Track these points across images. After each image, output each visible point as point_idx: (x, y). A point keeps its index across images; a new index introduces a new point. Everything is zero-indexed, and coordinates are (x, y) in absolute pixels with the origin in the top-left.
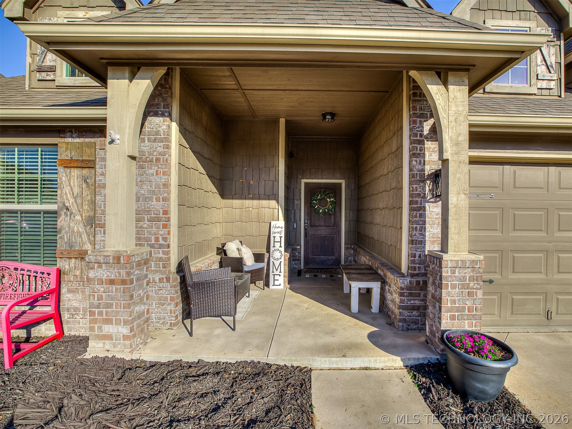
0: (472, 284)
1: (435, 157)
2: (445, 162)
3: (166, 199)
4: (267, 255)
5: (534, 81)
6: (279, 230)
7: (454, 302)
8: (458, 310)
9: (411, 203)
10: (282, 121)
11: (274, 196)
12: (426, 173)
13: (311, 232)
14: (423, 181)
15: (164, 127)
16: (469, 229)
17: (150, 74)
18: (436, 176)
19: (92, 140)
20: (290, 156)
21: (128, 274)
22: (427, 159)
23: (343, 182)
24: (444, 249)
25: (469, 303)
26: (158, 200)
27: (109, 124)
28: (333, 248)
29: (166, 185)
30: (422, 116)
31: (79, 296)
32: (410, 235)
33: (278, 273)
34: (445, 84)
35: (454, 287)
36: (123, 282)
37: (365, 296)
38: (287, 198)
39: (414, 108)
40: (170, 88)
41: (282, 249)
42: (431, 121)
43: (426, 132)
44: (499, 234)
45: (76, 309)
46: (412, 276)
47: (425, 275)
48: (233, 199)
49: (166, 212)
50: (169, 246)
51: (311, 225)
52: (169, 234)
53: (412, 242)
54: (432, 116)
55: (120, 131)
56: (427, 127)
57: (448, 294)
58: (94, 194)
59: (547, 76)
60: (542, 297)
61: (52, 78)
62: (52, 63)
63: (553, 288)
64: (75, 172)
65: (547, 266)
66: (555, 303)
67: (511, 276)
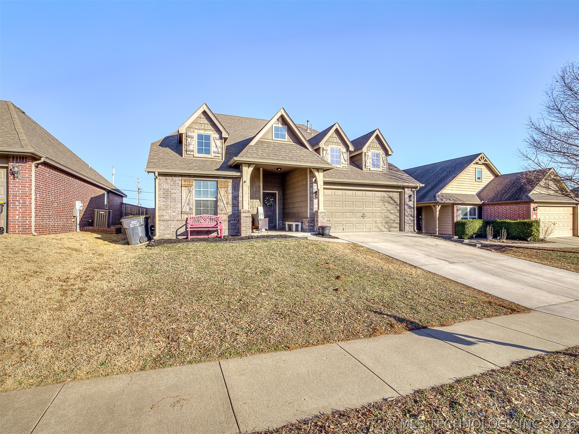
1: (316, 187)
2: (318, 190)
5: (341, 164)
6: (261, 210)
8: (322, 222)
9: (310, 199)
10: (261, 169)
11: (259, 198)
12: (314, 192)
14: (313, 194)
16: (324, 206)
17: (252, 166)
18: (316, 192)
19: (227, 180)
22: (314, 188)
23: (277, 192)
24: (318, 209)
25: (324, 221)
27: (244, 177)
28: (273, 221)
30: (312, 177)
31: (224, 225)
32: (310, 207)
34: (318, 172)
35: (321, 217)
39: (311, 175)
42: (315, 178)
43: (313, 181)
44: (331, 208)
45: (223, 229)
46: (311, 218)
47: (314, 217)
53: (310, 209)
54: (315, 177)
55: (247, 180)
56: (314, 180)
57: (320, 219)
58: (228, 195)
59: (345, 163)
60: (342, 225)
61: (193, 154)
62: (193, 149)
63: (344, 222)
64: (223, 189)
65: (343, 216)
66: (345, 226)
67: (334, 219)
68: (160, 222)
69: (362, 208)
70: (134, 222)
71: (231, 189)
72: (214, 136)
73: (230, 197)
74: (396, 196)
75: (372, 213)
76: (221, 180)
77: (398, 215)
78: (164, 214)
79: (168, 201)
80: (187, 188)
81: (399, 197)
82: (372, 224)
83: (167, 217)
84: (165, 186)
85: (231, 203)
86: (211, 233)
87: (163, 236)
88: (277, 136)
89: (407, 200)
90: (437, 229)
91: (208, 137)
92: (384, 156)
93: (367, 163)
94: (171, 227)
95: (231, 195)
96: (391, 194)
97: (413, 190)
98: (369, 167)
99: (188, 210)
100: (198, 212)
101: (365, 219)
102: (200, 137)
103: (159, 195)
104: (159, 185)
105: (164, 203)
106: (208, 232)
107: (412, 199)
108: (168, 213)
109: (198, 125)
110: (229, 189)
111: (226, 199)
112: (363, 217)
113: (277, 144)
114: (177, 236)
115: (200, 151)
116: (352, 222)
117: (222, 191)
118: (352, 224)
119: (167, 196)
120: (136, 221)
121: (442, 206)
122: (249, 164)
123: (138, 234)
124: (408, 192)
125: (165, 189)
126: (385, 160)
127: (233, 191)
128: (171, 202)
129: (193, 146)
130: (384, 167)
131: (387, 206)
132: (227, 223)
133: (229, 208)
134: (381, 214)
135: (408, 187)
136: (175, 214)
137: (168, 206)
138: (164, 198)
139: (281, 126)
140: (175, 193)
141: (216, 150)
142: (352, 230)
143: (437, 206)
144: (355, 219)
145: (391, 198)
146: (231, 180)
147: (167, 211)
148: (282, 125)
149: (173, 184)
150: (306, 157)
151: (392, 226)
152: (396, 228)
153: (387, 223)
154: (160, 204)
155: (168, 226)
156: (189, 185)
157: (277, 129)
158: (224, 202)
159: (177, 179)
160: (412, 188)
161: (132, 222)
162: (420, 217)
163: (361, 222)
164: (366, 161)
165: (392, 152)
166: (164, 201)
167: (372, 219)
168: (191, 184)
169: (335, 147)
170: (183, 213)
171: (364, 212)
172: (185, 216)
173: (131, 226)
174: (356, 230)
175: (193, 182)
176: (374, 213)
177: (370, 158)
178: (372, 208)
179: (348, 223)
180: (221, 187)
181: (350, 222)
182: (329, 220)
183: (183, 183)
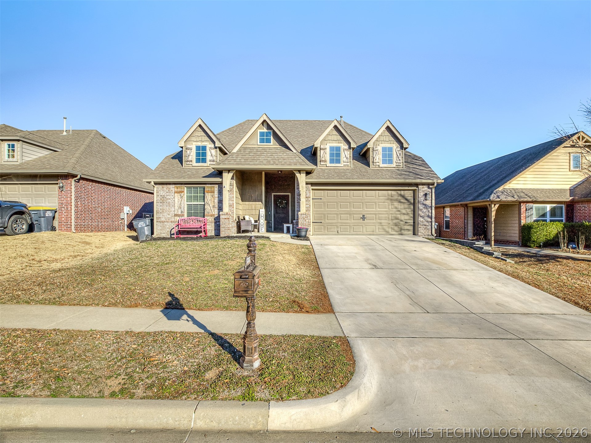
2: (300, 191)
3: (233, 201)
4: (258, 221)
5: (342, 162)
6: (263, 212)
8: (303, 224)
9: (297, 201)
10: (263, 173)
11: (261, 201)
13: (277, 215)
15: (233, 182)
17: (234, 173)
19: (214, 185)
20: (267, 183)
23: (290, 194)
25: (305, 223)
26: (231, 201)
27: (223, 183)
29: (233, 197)
31: (210, 226)
33: (262, 227)
34: (300, 174)
35: (301, 219)
37: (288, 228)
38: (266, 201)
41: (264, 219)
45: (210, 229)
48: (246, 202)
49: (233, 204)
50: (234, 213)
51: (276, 212)
55: (226, 185)
57: (300, 221)
58: (214, 199)
59: (346, 161)
60: (336, 227)
61: (191, 163)
62: (191, 159)
63: (339, 224)
64: (209, 194)
65: (337, 218)
66: (340, 228)
67: (327, 221)
68: (158, 223)
69: (362, 209)
70: (141, 223)
71: (217, 193)
72: (210, 146)
73: (216, 201)
74: (409, 194)
75: (375, 214)
76: (208, 185)
77: (412, 215)
78: (161, 216)
79: (164, 206)
80: (179, 194)
81: (412, 195)
82: (374, 227)
83: (163, 219)
84: (162, 193)
85: (217, 206)
86: (199, 233)
87: (160, 235)
88: (262, 141)
89: (422, 199)
90: (493, 234)
91: (204, 148)
92: (399, 149)
93: (374, 160)
94: (167, 227)
95: (217, 199)
96: (402, 192)
97: (431, 186)
98: (377, 164)
99: (180, 213)
100: (189, 215)
101: (366, 221)
102: (198, 148)
103: (157, 201)
104: (157, 193)
105: (161, 207)
106: (197, 232)
107: (429, 197)
108: (164, 215)
109: (196, 138)
110: (215, 193)
111: (212, 203)
112: (363, 218)
113: (261, 149)
114: (171, 235)
115: (198, 161)
116: (348, 224)
117: (208, 196)
118: (349, 227)
119: (163, 201)
120: (143, 223)
121: (500, 204)
122: (229, 171)
123: (144, 233)
124: (423, 190)
125: (161, 196)
126: (400, 154)
127: (219, 196)
128: (166, 206)
129: (192, 157)
130: (399, 161)
131: (396, 206)
132: (214, 224)
133: (216, 211)
134: (387, 215)
135: (423, 184)
136: (169, 216)
137: (164, 209)
139: (267, 131)
140: (170, 199)
141: (211, 158)
142: (349, 232)
143: (493, 205)
144: (353, 221)
145: (403, 197)
146: (217, 186)
147: (163, 214)
148: (267, 129)
149: (168, 191)
150: (287, 159)
151: (403, 228)
152: (408, 230)
153: (396, 225)
154: (158, 208)
155: (164, 226)
156: (181, 191)
157: (262, 134)
158: (210, 206)
159: (171, 186)
160: (428, 185)
161: (140, 223)
163: (360, 224)
164: (374, 157)
165: (409, 144)
166: (161, 206)
167: (374, 221)
168: (182, 190)
169: (335, 145)
170: (176, 215)
171: (364, 213)
172: (178, 218)
173: (139, 227)
174: (354, 232)
175: (184, 189)
176: (377, 214)
177: (379, 153)
178: (374, 209)
179: (344, 225)
180: (208, 192)
181: (346, 224)
182: (321, 222)
183: (176, 190)
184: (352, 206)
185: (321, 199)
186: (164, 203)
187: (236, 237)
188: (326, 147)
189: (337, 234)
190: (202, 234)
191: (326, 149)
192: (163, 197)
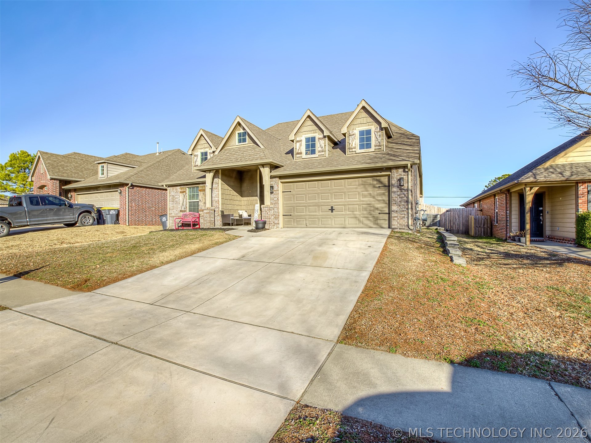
0: (267, 211)
2: (264, 185)
5: (317, 153)
6: (257, 207)
7: (264, 215)
11: (257, 196)
15: (218, 181)
17: (212, 172)
21: (209, 211)
25: (267, 215)
26: (217, 197)
27: (206, 182)
29: (218, 194)
34: (264, 168)
35: (264, 212)
36: (209, 213)
40: (219, 172)
44: (292, 202)
49: (218, 200)
50: (219, 208)
52: (219, 205)
55: (208, 183)
59: (321, 150)
60: (304, 219)
62: (198, 164)
65: (305, 210)
66: (308, 221)
67: (296, 214)
68: (170, 218)
69: (330, 200)
74: (385, 180)
75: (344, 205)
76: (201, 185)
78: (172, 212)
80: (183, 194)
81: (387, 181)
82: (343, 219)
83: (173, 215)
84: (172, 194)
87: (172, 227)
88: (240, 141)
89: (396, 185)
91: (206, 153)
92: (378, 130)
93: (351, 146)
94: (176, 221)
97: (406, 170)
98: (354, 150)
99: (183, 209)
100: (190, 210)
101: (334, 212)
102: (202, 154)
104: (169, 193)
106: (194, 225)
107: (405, 182)
108: (174, 211)
109: (201, 146)
111: (204, 200)
112: (332, 210)
114: (178, 227)
116: (316, 217)
117: (201, 194)
118: (317, 219)
120: (165, 218)
121: (539, 187)
124: (397, 174)
125: (172, 196)
126: (380, 135)
128: (175, 204)
129: (198, 162)
130: (378, 144)
135: (397, 167)
136: (177, 212)
137: (174, 207)
138: (172, 201)
140: (177, 198)
142: (317, 225)
143: (528, 189)
144: (321, 213)
147: (174, 210)
148: (243, 130)
149: (176, 191)
153: (366, 217)
154: (170, 206)
157: (240, 134)
159: (179, 187)
160: (403, 168)
162: (541, 209)
163: (328, 217)
164: (350, 142)
166: (172, 204)
167: (343, 213)
168: (185, 190)
169: (310, 135)
170: (181, 211)
171: (332, 204)
172: (182, 213)
173: (163, 221)
174: (322, 225)
175: (186, 189)
176: (346, 205)
177: (356, 137)
178: (343, 200)
179: (313, 217)
180: (201, 191)
181: (315, 217)
182: (291, 215)
183: (181, 191)
184: (320, 197)
185: (290, 192)
186: (174, 201)
187: (221, 229)
188: (301, 139)
189: (306, 227)
190: (197, 226)
191: (301, 141)
192: (173, 196)
